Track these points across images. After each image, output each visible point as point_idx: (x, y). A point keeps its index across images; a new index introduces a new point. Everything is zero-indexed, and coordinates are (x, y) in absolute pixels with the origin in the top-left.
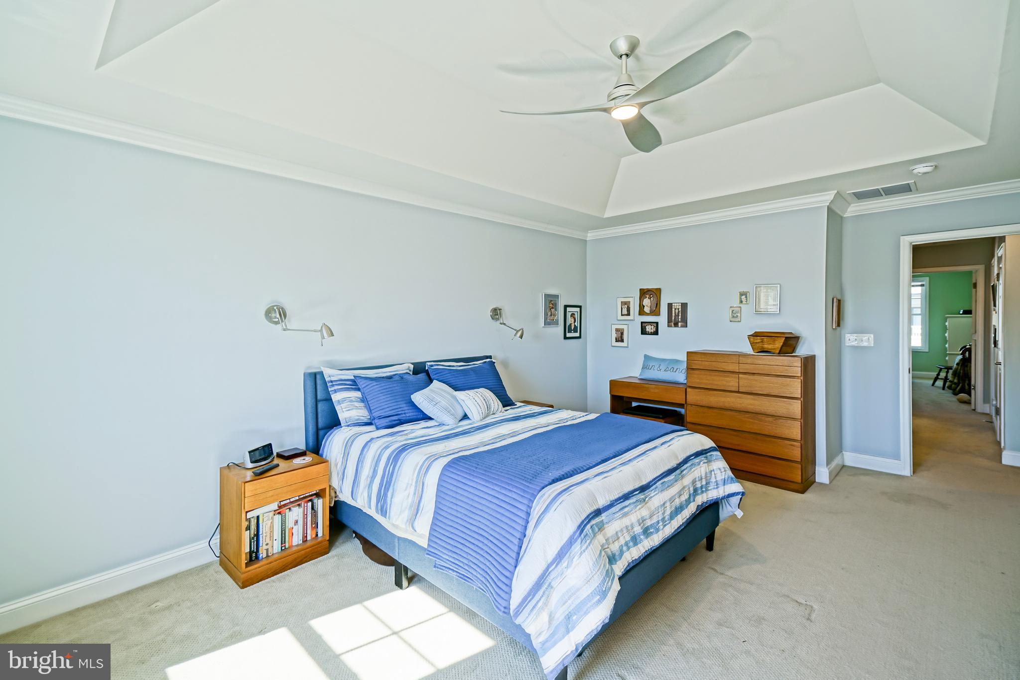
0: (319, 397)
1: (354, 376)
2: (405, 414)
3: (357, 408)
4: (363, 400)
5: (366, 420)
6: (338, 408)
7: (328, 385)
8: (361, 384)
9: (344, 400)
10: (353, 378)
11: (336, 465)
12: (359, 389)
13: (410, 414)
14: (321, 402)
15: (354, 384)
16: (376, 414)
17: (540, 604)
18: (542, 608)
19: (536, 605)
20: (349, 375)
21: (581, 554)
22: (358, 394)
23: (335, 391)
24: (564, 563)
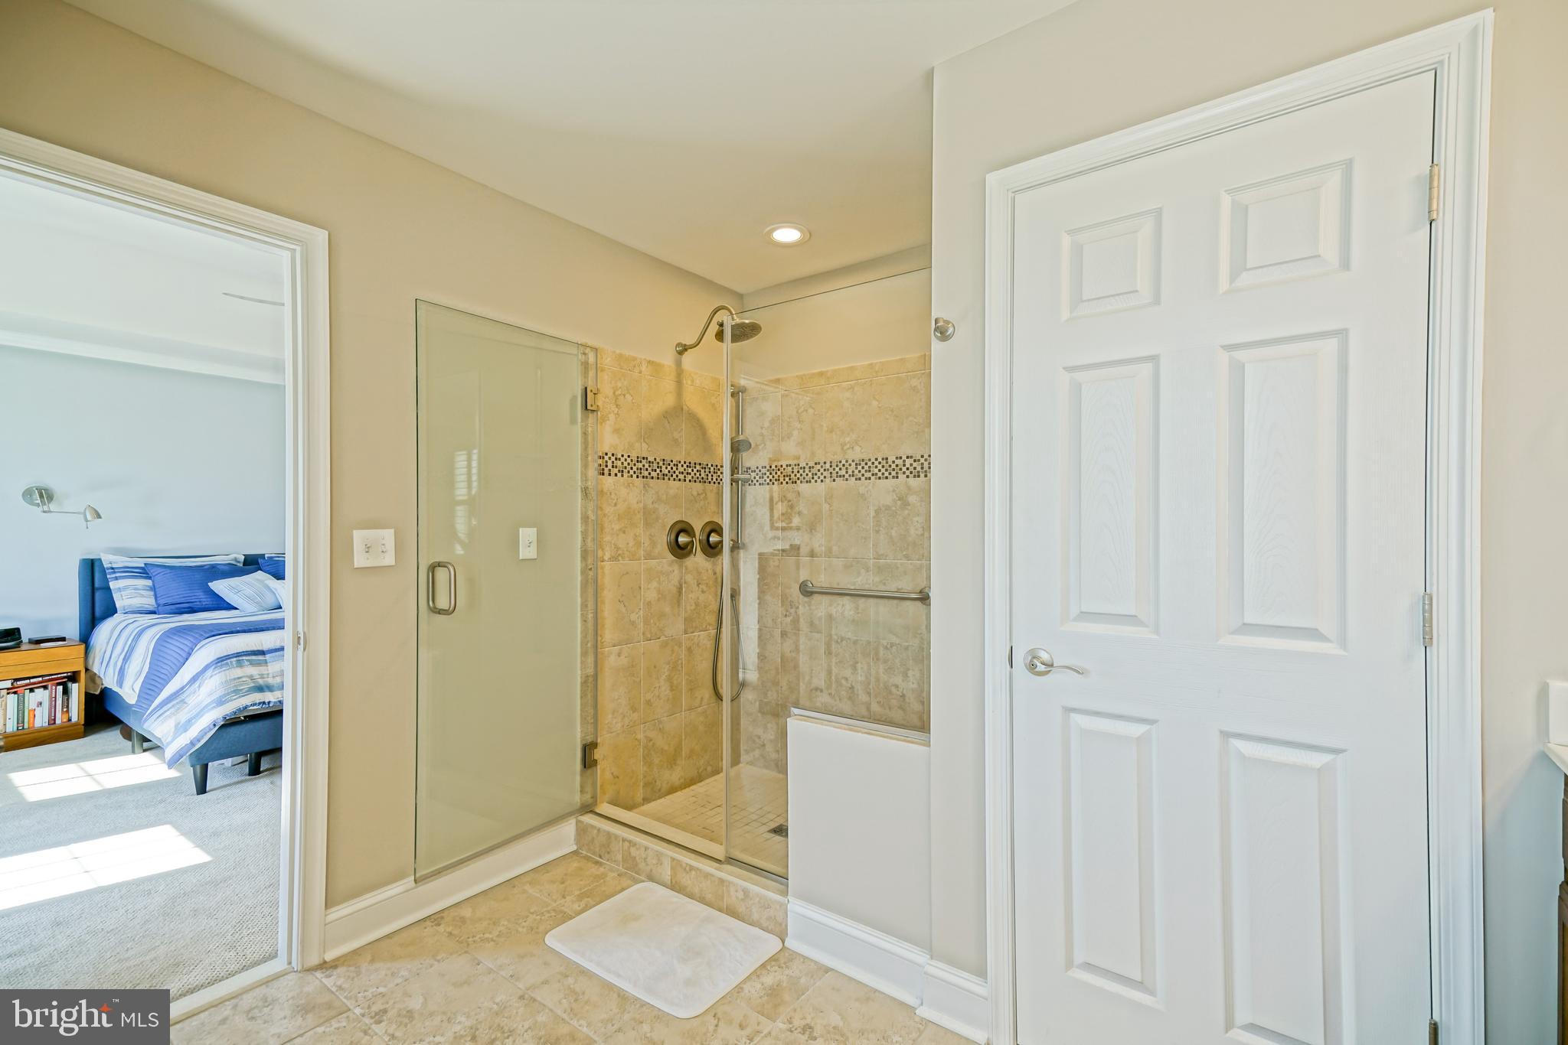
0: (97, 585)
1: (145, 564)
2: (200, 602)
3: (143, 596)
4: (153, 588)
5: (152, 609)
6: (115, 596)
7: (107, 571)
8: (153, 571)
9: (126, 588)
10: (143, 566)
11: (100, 651)
12: (150, 578)
13: (206, 603)
14: (100, 591)
15: (144, 572)
16: (162, 602)
17: (168, 713)
18: (169, 717)
19: (163, 713)
20: (140, 563)
21: (211, 677)
22: (149, 583)
23: (116, 578)
24: (197, 684)
